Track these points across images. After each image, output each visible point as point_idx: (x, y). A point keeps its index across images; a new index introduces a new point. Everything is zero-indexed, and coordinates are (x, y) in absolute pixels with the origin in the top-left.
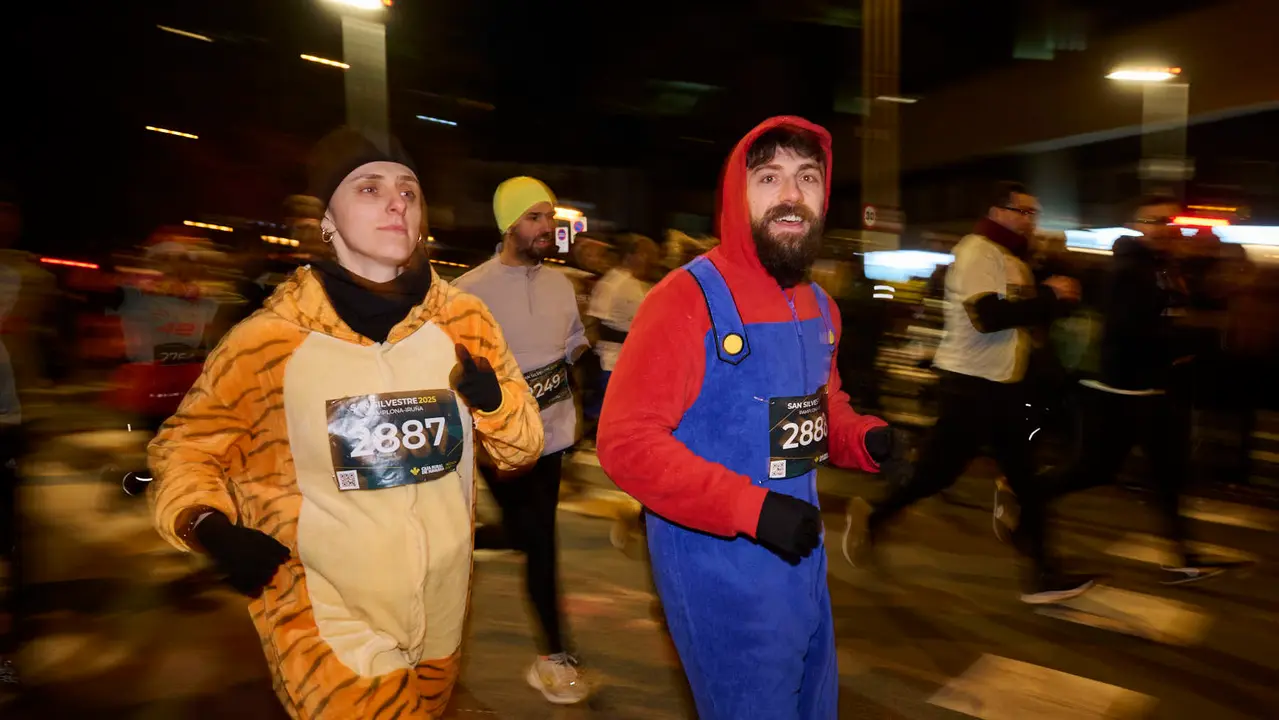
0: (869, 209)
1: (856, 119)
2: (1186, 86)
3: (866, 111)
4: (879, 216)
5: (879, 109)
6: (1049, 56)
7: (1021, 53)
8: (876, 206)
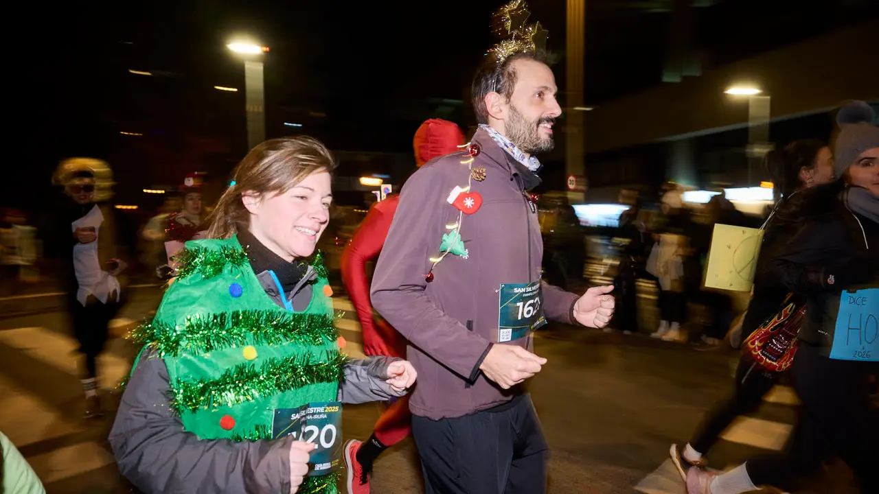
0: (571, 178)
2: (769, 97)
6: (679, 80)
8: (575, 176)
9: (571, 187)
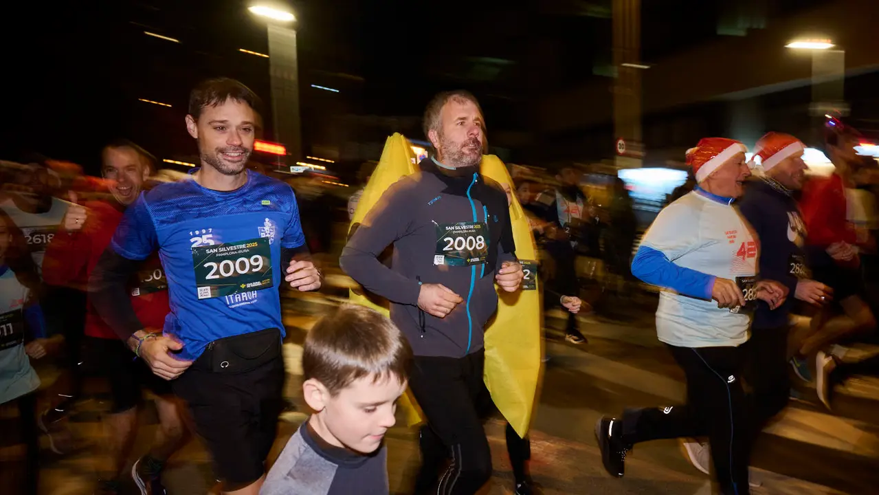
0: (621, 142)
1: (608, 81)
2: (843, 52)
3: (616, 75)
4: (628, 147)
5: (624, 72)
6: (742, 33)
7: (723, 31)
8: (624, 140)
9: (621, 151)
